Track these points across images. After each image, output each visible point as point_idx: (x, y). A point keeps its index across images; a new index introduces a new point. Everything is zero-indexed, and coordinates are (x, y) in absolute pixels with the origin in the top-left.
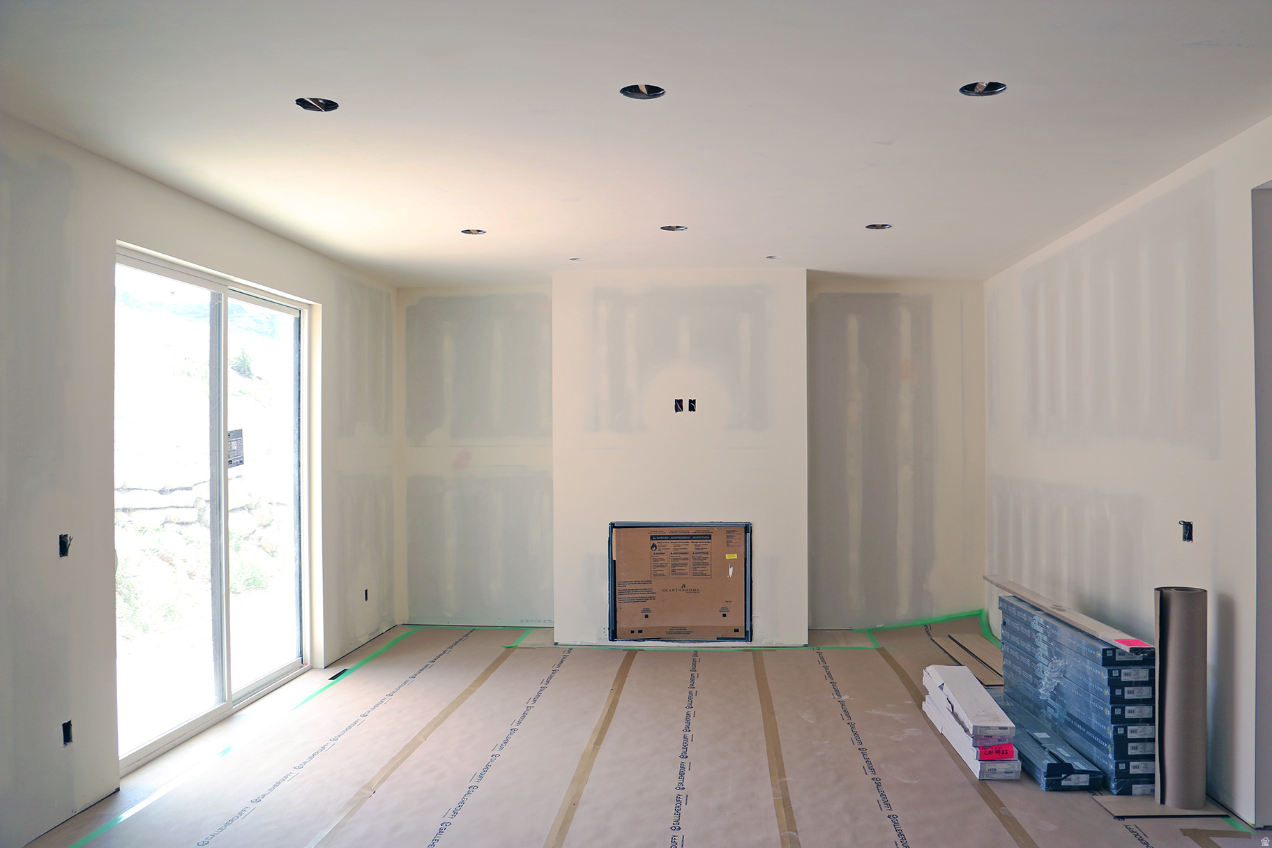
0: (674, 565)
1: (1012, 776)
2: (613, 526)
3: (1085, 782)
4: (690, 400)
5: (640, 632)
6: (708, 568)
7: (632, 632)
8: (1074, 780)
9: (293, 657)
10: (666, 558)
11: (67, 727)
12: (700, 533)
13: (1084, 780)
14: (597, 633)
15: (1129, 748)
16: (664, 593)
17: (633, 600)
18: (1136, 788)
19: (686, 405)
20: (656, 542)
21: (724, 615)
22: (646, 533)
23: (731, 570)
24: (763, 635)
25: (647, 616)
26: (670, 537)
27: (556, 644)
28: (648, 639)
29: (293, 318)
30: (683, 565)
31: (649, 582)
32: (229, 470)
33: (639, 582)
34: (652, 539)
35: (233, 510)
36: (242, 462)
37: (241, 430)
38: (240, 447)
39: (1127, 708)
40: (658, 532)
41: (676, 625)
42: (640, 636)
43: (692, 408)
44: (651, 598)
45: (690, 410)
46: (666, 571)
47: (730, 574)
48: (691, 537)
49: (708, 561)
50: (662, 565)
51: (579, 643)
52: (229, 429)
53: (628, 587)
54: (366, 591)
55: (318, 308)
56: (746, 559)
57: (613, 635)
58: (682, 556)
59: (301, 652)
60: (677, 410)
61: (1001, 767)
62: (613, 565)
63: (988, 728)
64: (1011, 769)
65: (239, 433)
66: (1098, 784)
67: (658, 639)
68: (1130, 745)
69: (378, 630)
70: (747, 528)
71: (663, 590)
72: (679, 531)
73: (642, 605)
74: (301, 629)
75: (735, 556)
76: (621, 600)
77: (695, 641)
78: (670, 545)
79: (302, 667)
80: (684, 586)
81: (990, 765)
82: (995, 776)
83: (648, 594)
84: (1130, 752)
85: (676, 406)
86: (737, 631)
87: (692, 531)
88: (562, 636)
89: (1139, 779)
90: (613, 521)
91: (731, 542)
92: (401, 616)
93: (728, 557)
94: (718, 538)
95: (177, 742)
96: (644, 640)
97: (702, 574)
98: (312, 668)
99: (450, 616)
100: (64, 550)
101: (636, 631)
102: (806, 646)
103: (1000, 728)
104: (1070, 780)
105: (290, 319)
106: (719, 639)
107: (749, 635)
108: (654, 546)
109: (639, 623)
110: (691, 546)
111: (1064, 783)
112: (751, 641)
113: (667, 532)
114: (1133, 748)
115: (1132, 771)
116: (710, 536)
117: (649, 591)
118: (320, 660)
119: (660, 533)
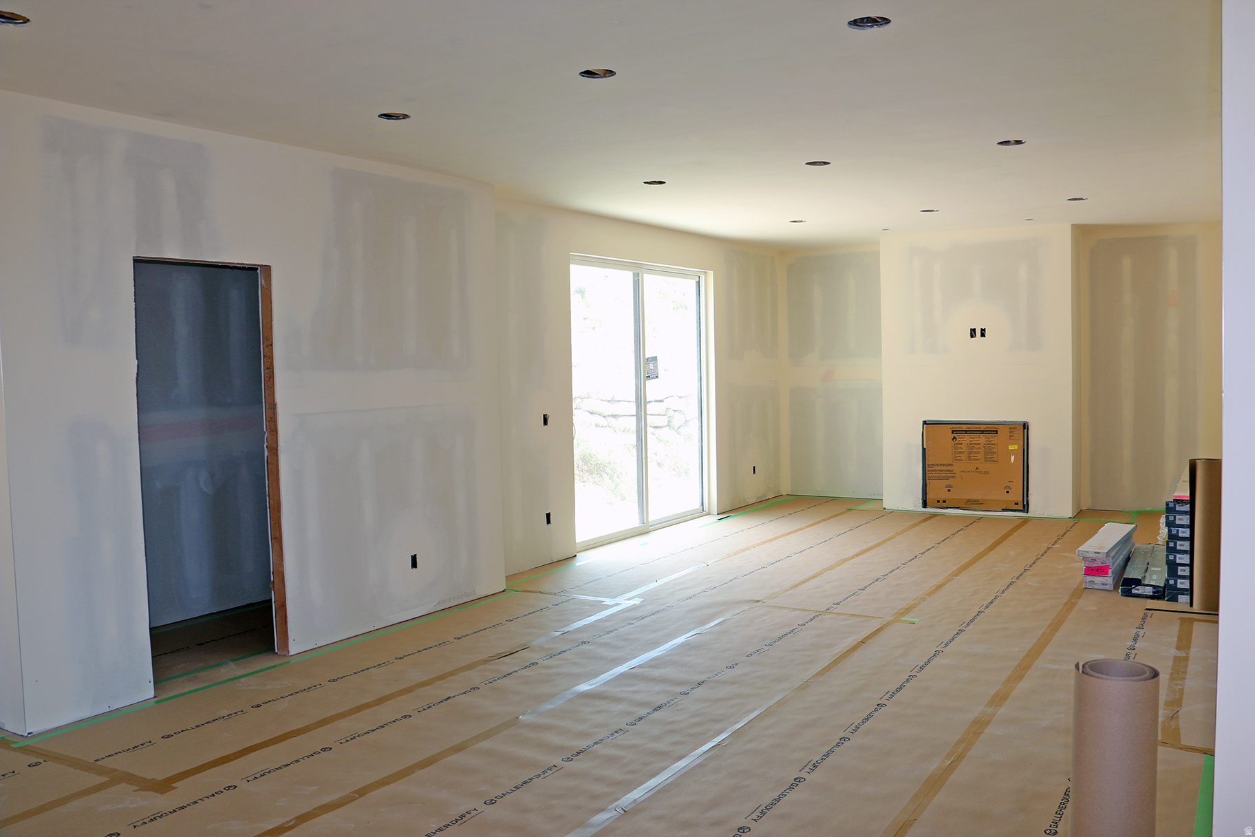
0: (970, 453)
1: (1107, 587)
2: (925, 423)
3: (1150, 592)
4: (982, 329)
5: (944, 502)
6: (995, 456)
7: (938, 501)
8: (1140, 590)
9: (696, 505)
10: (964, 447)
11: (548, 515)
12: (989, 430)
13: (1149, 591)
14: (913, 502)
15: (1179, 570)
16: (963, 473)
17: (939, 478)
18: (1181, 598)
19: (978, 333)
20: (956, 435)
21: (1008, 492)
22: (949, 428)
23: (1013, 458)
24: (1036, 509)
25: (949, 490)
26: (966, 432)
27: (885, 509)
28: (951, 508)
29: (695, 282)
30: (976, 453)
31: (951, 465)
32: (647, 382)
33: (944, 465)
34: (953, 433)
35: (649, 402)
36: (657, 377)
37: (656, 357)
38: (656, 367)
39: (1178, 542)
40: (957, 428)
41: (972, 498)
42: (944, 505)
43: (983, 335)
44: (952, 477)
45: (982, 336)
46: (963, 457)
47: (1012, 460)
48: (983, 432)
49: (995, 450)
50: (961, 453)
51: (900, 509)
52: (647, 357)
53: (935, 468)
54: (754, 467)
55: (711, 273)
56: (1024, 450)
57: (925, 505)
58: (976, 446)
59: (702, 503)
60: (972, 336)
61: (1098, 580)
62: (924, 450)
63: (1087, 552)
64: (1106, 582)
65: (655, 359)
66: (1158, 594)
67: (957, 508)
68: (1180, 568)
69: (764, 496)
70: (1025, 426)
71: (962, 472)
72: (973, 428)
73: (946, 482)
74: (702, 487)
75: (1016, 447)
76: (930, 478)
77: (985, 511)
78: (967, 437)
79: (703, 512)
80: (977, 468)
81: (1090, 578)
82: (1096, 587)
83: (951, 475)
84: (1180, 573)
85: (971, 333)
86: (1017, 504)
87: (983, 428)
88: (888, 504)
89: (1182, 592)
90: (925, 419)
91: (1013, 436)
92: (786, 488)
93: (1010, 447)
94: (1003, 434)
95: (612, 540)
96: (947, 508)
97: (991, 460)
98: (709, 514)
99: (819, 489)
100: (545, 422)
101: (941, 501)
102: (1070, 518)
103: (1095, 553)
104: (1138, 590)
105: (693, 283)
106: (1004, 510)
107: (1026, 508)
108: (954, 438)
109: (944, 495)
110: (982, 439)
111: (1134, 591)
112: (1028, 512)
113: (964, 428)
114: (1182, 570)
115: (1179, 586)
116: (997, 431)
117: (951, 472)
118: (715, 509)
119: (959, 429)
